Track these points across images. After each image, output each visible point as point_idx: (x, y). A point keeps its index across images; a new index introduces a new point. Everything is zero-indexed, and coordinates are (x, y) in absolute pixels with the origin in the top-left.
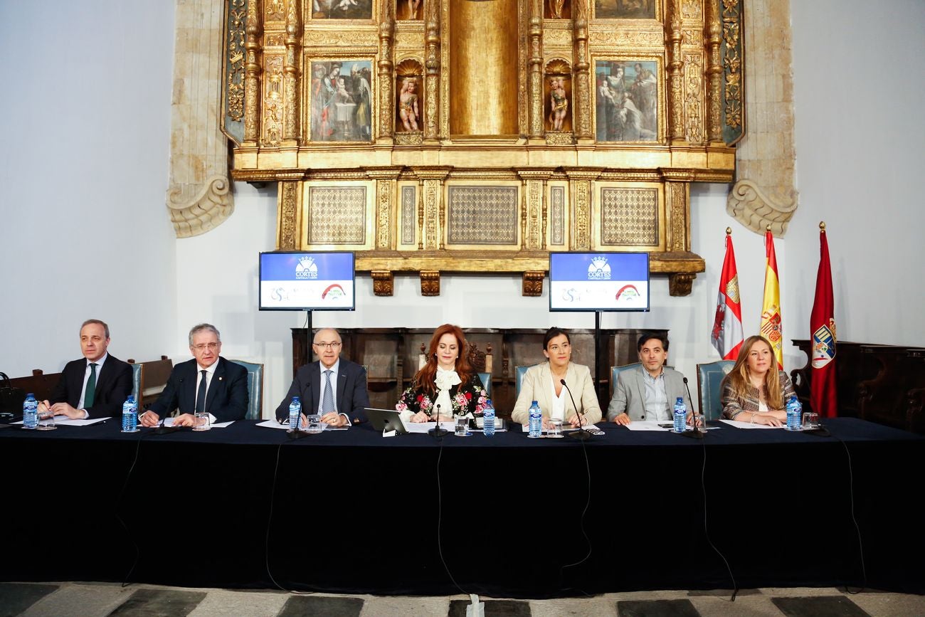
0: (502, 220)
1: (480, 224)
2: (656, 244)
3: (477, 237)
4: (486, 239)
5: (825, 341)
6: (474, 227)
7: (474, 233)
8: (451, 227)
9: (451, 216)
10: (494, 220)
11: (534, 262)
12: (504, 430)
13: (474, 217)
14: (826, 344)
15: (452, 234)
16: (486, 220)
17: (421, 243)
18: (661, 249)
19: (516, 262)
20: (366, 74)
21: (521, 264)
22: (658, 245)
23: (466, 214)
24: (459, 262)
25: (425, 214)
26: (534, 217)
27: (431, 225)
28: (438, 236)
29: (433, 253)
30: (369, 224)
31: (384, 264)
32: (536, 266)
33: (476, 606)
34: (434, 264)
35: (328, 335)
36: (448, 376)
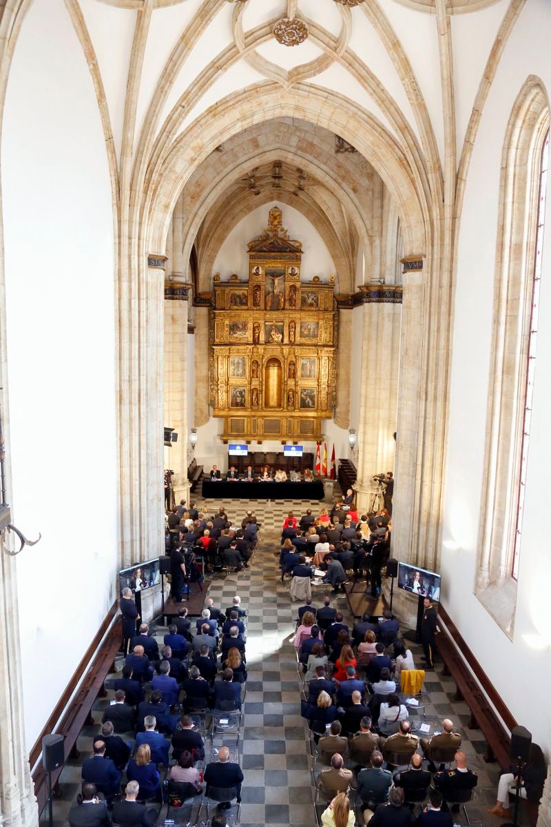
0: (277, 428)
2: (313, 433)
3: (271, 431)
4: (273, 432)
5: (333, 464)
6: (271, 429)
8: (265, 429)
10: (275, 428)
15: (265, 431)
16: (273, 427)
17: (258, 433)
18: (314, 435)
19: (280, 438)
20: (244, 391)
23: (268, 426)
24: (267, 438)
25: (259, 426)
26: (284, 428)
27: (261, 429)
28: (262, 431)
29: (260, 436)
30: (245, 428)
31: (249, 438)
32: (284, 439)
33: (269, 500)
34: (261, 438)
35: (250, 468)
36: (266, 473)
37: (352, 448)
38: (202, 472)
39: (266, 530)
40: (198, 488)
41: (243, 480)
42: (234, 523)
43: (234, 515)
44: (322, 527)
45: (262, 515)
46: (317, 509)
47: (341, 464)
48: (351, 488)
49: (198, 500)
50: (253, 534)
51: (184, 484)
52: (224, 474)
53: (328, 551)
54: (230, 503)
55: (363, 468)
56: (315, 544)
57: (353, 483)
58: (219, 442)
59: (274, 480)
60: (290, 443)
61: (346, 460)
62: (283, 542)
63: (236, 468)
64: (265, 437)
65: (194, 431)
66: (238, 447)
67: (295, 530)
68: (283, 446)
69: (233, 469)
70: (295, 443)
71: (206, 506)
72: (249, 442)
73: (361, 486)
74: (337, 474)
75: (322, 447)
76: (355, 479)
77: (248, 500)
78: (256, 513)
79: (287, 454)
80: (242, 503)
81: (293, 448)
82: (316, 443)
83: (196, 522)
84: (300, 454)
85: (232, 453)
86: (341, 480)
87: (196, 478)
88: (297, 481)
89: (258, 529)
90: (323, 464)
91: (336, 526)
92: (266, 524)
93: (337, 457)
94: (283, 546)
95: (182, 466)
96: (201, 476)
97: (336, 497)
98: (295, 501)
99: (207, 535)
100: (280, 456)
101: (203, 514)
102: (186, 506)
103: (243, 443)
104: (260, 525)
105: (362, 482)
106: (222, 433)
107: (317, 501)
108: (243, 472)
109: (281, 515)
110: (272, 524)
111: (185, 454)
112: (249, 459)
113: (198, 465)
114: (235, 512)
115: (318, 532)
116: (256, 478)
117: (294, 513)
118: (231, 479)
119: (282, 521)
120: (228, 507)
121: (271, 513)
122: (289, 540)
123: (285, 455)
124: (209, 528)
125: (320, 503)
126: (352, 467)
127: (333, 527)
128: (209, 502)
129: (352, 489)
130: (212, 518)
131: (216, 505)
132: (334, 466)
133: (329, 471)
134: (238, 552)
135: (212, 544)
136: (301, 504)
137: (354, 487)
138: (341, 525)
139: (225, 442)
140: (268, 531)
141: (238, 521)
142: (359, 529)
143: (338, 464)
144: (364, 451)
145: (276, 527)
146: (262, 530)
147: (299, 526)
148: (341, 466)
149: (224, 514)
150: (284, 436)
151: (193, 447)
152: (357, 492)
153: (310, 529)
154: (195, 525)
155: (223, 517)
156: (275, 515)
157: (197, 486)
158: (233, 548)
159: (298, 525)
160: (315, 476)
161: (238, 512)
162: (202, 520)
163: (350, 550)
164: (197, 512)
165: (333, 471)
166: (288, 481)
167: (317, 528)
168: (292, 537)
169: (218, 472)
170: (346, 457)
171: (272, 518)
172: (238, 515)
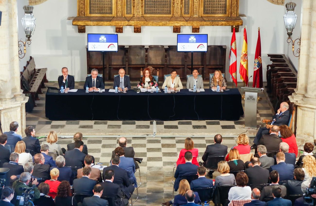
0: (165, 4)
1: (157, 6)
2: (225, 13)
3: (155, 11)
4: (159, 12)
5: (257, 63)
6: (154, 7)
7: (154, 10)
8: (145, 7)
9: (146, 3)
10: (162, 5)
11: (177, 23)
12: (160, 91)
13: (154, 3)
14: (257, 64)
15: (146, 10)
16: (159, 5)
17: (134, 14)
18: (227, 15)
19: (170, 23)
21: (172, 23)
22: (226, 14)
23: (151, 2)
24: (149, 23)
25: (135, 3)
26: (177, 4)
27: (138, 7)
28: (141, 11)
29: (139, 19)
30: (114, 6)
31: (120, 23)
32: (177, 24)
33: (155, 122)
34: (139, 23)
35: (122, 71)
36: (147, 79)
37: (290, 34)
38: (45, 80)
39: (149, 168)
40: (39, 105)
41: (111, 91)
42: (98, 159)
43: (98, 146)
44: (239, 161)
45: (143, 146)
46: (231, 135)
47: (271, 63)
48: (287, 100)
49: (40, 123)
50: (129, 174)
51: (15, 97)
52: (80, 83)
53: (249, 199)
54: (91, 127)
55: (308, 67)
56: (228, 188)
57: (291, 93)
58: (71, 30)
59: (162, 90)
60: (187, 30)
61: (281, 56)
62: (176, 187)
63: (99, 73)
64: (146, 21)
65: (28, 10)
66: (103, 38)
67: (195, 167)
68: (176, 34)
69: (95, 73)
70: (196, 30)
71: (52, 132)
72: (120, 30)
73: (304, 96)
74: (264, 79)
75: (239, 35)
76: (295, 86)
77: (120, 123)
78: (134, 142)
79: (182, 47)
80: (110, 126)
81: (192, 38)
82: (229, 28)
83: (36, 157)
84: (204, 48)
85: (94, 47)
86: (270, 89)
87: (35, 88)
88: (199, 91)
89: (137, 167)
90: (241, 62)
91: (262, 160)
92: (150, 159)
93: (265, 52)
94: (177, 193)
95: (12, 69)
96: (42, 86)
97: (261, 115)
98: (195, 123)
99: (54, 177)
100: (171, 52)
101: (49, 144)
102: (20, 133)
103: (111, 30)
104: (140, 160)
105: (306, 90)
106: (75, 14)
107: (231, 123)
108: (111, 79)
109: (173, 146)
110: (159, 159)
111: (16, 49)
112: (120, 57)
113: (37, 68)
114: (100, 142)
115: (233, 170)
116: (133, 88)
117: (195, 142)
118: (91, 90)
119: (174, 154)
120: (87, 134)
121: (158, 142)
122: (186, 182)
123: (180, 49)
124: (59, 166)
125: (237, 126)
126: (290, 67)
127: (258, 161)
128: (57, 127)
129: (289, 103)
130: (63, 150)
131: (69, 131)
132: (260, 65)
133: (251, 74)
134: (105, 201)
135: (62, 191)
136: (205, 127)
137: (293, 99)
138: (271, 159)
139: (82, 30)
140: (153, 170)
141: (104, 155)
142: (300, 164)
143: (266, 62)
144: (309, 39)
145: (165, 164)
146: (143, 169)
147: (202, 161)
148: (272, 66)
149: (82, 143)
150: (176, 19)
151: (29, 37)
152: (296, 106)
153: (219, 164)
154: (35, 162)
155: (81, 149)
156: (163, 146)
157: (37, 102)
158: (98, 195)
159: (200, 159)
160: (228, 84)
161: (104, 142)
162: (46, 153)
163: (285, 198)
164: (37, 142)
165: (258, 73)
166: (185, 90)
167: (231, 164)
168: (191, 178)
169: (71, 78)
170: (280, 52)
171: (159, 150)
172: (104, 146)
